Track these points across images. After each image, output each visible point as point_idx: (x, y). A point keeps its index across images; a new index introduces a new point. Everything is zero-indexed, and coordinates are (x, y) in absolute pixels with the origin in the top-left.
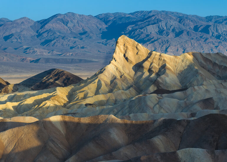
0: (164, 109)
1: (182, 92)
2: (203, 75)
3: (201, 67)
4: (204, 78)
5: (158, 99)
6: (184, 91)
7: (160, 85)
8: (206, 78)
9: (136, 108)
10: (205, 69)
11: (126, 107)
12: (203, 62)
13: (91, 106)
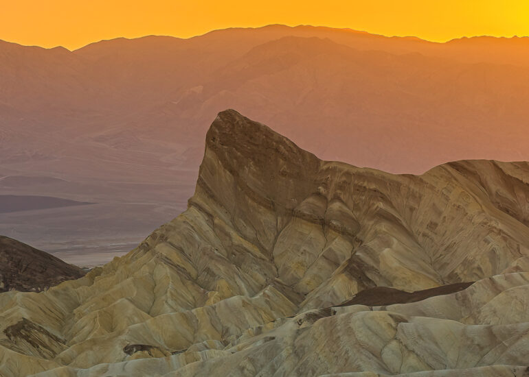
0: (417, 355)
1: (452, 295)
2: (511, 238)
3: (501, 209)
4: (516, 246)
5: (393, 324)
6: (459, 293)
7: (369, 275)
8: (521, 247)
9: (321, 356)
10: (512, 216)
11: (284, 354)
12: (504, 192)
13: (146, 352)
